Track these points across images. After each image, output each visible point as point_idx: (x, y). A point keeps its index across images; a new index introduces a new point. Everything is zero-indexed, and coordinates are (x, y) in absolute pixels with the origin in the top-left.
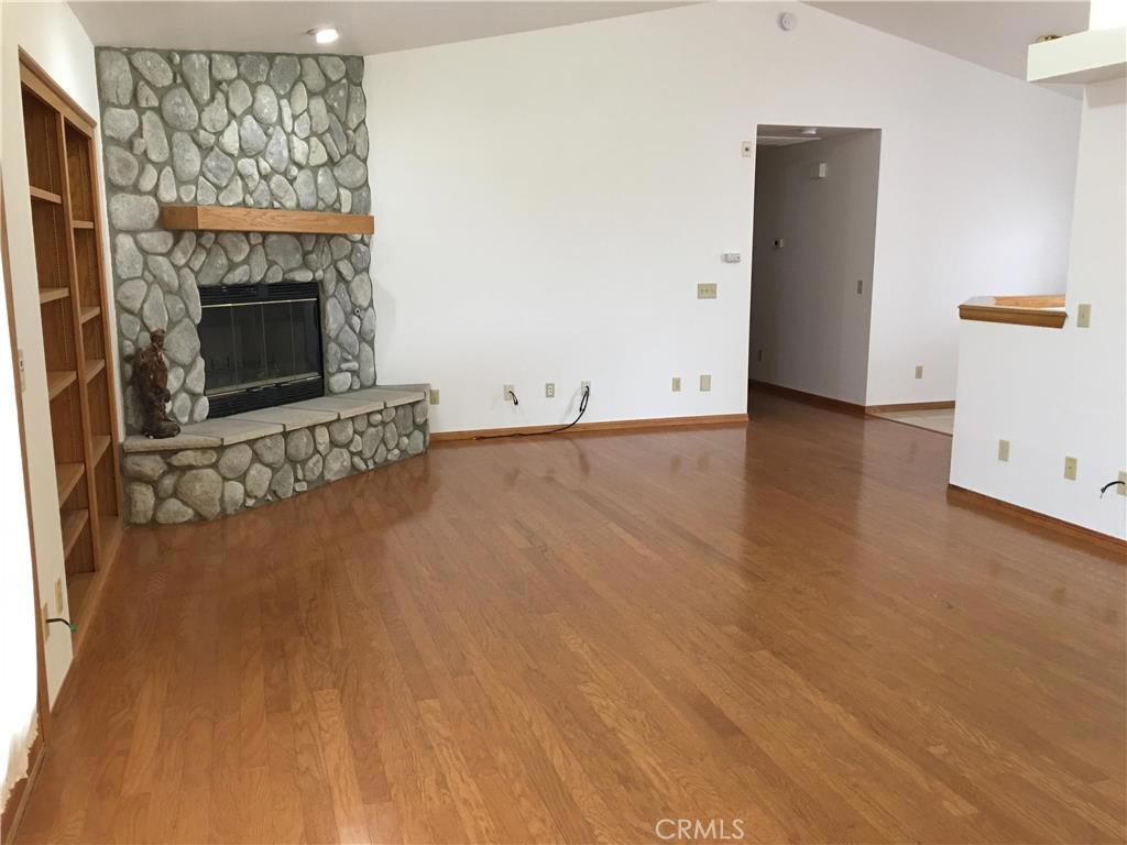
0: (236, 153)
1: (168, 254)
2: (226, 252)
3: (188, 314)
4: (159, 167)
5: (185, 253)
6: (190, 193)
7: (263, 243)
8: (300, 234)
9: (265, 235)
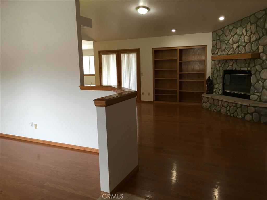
0: (232, 43)
1: (218, 64)
2: (228, 64)
3: (220, 75)
4: (219, 49)
5: (220, 64)
6: (223, 53)
7: (236, 62)
8: (246, 59)
9: (237, 60)
